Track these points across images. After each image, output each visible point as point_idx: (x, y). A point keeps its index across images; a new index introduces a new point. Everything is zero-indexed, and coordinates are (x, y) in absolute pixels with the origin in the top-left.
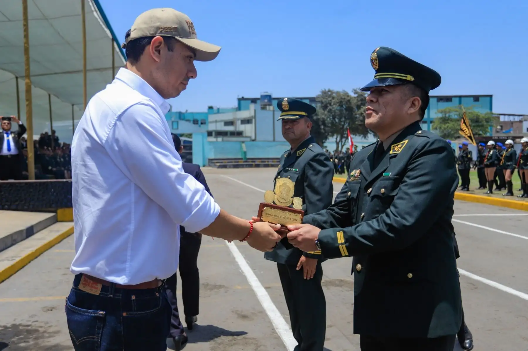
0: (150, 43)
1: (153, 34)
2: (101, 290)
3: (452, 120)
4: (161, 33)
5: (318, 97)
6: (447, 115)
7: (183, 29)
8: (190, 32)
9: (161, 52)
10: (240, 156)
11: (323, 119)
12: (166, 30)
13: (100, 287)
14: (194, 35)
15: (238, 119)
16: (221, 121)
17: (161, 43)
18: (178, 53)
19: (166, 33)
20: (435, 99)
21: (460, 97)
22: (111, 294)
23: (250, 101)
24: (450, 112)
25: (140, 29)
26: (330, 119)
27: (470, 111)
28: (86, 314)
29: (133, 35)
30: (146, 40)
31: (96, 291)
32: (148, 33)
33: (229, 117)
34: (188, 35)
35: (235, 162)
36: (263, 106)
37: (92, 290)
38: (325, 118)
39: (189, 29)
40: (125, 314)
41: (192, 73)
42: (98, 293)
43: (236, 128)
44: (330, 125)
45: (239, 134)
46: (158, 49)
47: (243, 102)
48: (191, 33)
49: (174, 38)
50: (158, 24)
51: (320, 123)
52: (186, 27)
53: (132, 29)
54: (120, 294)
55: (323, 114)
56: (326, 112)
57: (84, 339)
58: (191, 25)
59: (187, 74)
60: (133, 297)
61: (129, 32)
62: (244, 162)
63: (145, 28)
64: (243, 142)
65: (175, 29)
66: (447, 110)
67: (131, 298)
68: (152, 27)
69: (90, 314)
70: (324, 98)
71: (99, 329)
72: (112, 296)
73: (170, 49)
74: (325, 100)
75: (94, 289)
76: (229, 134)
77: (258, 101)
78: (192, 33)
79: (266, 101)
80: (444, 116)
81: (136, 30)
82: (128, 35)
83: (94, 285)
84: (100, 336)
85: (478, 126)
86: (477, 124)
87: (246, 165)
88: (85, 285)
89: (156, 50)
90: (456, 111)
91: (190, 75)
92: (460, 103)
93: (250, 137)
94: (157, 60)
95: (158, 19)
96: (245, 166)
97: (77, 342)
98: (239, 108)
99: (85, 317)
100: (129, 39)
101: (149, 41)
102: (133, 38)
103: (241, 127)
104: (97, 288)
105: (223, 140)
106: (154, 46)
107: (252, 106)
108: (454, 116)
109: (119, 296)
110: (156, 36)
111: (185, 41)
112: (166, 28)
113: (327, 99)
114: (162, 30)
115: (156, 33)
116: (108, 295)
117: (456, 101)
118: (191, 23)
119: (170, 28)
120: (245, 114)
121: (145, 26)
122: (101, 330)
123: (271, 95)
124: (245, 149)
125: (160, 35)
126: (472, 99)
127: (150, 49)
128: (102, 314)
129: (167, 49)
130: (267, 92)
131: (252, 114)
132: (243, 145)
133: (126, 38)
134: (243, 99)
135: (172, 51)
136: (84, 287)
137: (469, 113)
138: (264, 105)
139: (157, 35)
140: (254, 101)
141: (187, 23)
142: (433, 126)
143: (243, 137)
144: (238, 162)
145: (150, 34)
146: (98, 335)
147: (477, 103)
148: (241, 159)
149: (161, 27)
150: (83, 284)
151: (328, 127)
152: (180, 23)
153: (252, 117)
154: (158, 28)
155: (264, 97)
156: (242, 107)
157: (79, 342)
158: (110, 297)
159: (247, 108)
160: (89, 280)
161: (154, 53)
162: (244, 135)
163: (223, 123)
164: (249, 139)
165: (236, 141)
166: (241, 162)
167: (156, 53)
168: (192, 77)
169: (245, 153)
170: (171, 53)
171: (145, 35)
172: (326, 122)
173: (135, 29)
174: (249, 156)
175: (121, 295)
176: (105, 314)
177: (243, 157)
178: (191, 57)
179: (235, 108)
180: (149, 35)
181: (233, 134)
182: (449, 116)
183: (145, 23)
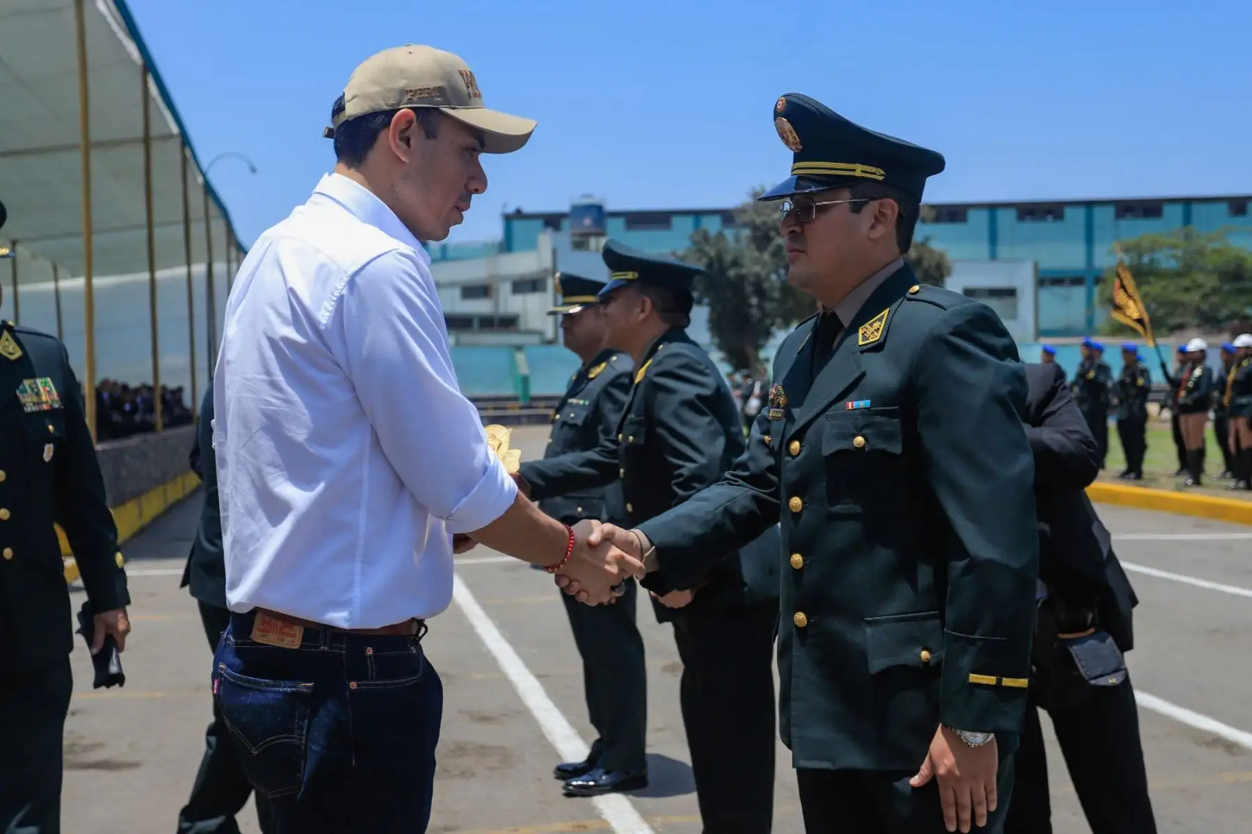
0: (387, 125)
1: (392, 105)
2: (303, 638)
3: (1159, 274)
4: (410, 101)
5: (742, 210)
6: (1146, 259)
7: (455, 89)
8: (469, 94)
9: (412, 142)
10: (508, 391)
11: (758, 276)
12: (421, 94)
13: (299, 632)
14: (477, 99)
15: (503, 279)
16: (452, 285)
17: (410, 123)
18: (448, 140)
19: (421, 100)
20: (1110, 211)
21: (1188, 202)
22: (325, 646)
23: (540, 223)
24: (1152, 250)
25: (366, 96)
26: (779, 276)
27: (1217, 245)
28: (274, 689)
29: (352, 110)
30: (379, 120)
31: (292, 641)
32: (382, 103)
33: (475, 272)
34: (464, 101)
35: (495, 409)
36: (577, 239)
37: (283, 640)
38: (763, 274)
39: (468, 87)
40: (353, 685)
41: (475, 182)
42: (296, 645)
43: (497, 304)
44: (776, 295)
45: (508, 323)
46: (406, 134)
47: (517, 225)
48: (472, 95)
49: (437, 109)
50: (402, 83)
51: (749, 289)
52: (462, 84)
53: (347, 97)
54: (342, 644)
55: (758, 261)
56: (766, 256)
57: (271, 741)
58: (470, 80)
59: (466, 186)
60: (370, 651)
61: (341, 103)
62: (522, 408)
63: (377, 93)
64: (519, 348)
65: (440, 90)
66: (1146, 244)
67: (364, 652)
68: (390, 90)
69: (281, 690)
70: (759, 214)
71: (302, 718)
72: (326, 648)
73: (430, 134)
74: (763, 218)
75: (287, 639)
76: (476, 323)
77: (565, 223)
78: (474, 96)
79: (587, 221)
80: (1135, 262)
81: (355, 100)
82: (339, 108)
83: (286, 630)
84: (304, 733)
85: (1241, 292)
86: (1239, 285)
87: (529, 416)
88: (265, 631)
89: (401, 139)
90: (1174, 247)
91: (472, 186)
92: (1187, 220)
93: (540, 333)
94: (403, 159)
95: (402, 72)
96: (524, 420)
97: (254, 749)
98: (507, 245)
99: (271, 696)
100: (343, 117)
101: (386, 119)
102: (351, 116)
103: (513, 304)
104: (294, 636)
105: (458, 344)
106: (398, 130)
107: (546, 240)
108: (1167, 261)
109: (341, 649)
110: (400, 109)
111: (462, 114)
112: (420, 90)
113: (768, 215)
114: (411, 96)
115: (399, 103)
116: (318, 647)
117: (1173, 214)
118: (471, 73)
119: (428, 89)
120: (523, 263)
121: (375, 89)
122: (306, 721)
123: (603, 203)
124: (524, 369)
125: (409, 106)
126: (1224, 207)
127: (388, 138)
128: (308, 688)
129: (423, 134)
130: (589, 196)
131: (547, 262)
132: (520, 357)
133: (333, 116)
134: (519, 215)
135: (434, 137)
136: (263, 636)
137: (1214, 251)
138: (582, 235)
139: (401, 107)
140: (552, 221)
141: (462, 75)
142: (1102, 292)
143: (518, 331)
144: (505, 408)
145: (387, 105)
146: (299, 732)
147: (1239, 220)
148: (515, 399)
149: (408, 89)
150: (259, 630)
151: (773, 300)
152: (447, 76)
153: (546, 271)
154: (404, 92)
155: (580, 211)
156: (516, 242)
157: (257, 749)
158: (324, 652)
159: (532, 245)
160: (274, 621)
161: (397, 146)
162: (522, 326)
163: (457, 292)
164: (535, 339)
165: (499, 346)
166: (513, 408)
167: (403, 145)
168: (477, 191)
169: (525, 380)
170: (431, 142)
171: (377, 108)
172: (766, 285)
173: (354, 97)
174: (535, 391)
175: (344, 646)
176: (314, 688)
177: (519, 392)
178: (474, 150)
179: (493, 245)
180: (386, 108)
181: (489, 323)
182: (1152, 261)
183: (375, 82)
